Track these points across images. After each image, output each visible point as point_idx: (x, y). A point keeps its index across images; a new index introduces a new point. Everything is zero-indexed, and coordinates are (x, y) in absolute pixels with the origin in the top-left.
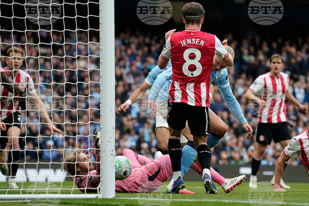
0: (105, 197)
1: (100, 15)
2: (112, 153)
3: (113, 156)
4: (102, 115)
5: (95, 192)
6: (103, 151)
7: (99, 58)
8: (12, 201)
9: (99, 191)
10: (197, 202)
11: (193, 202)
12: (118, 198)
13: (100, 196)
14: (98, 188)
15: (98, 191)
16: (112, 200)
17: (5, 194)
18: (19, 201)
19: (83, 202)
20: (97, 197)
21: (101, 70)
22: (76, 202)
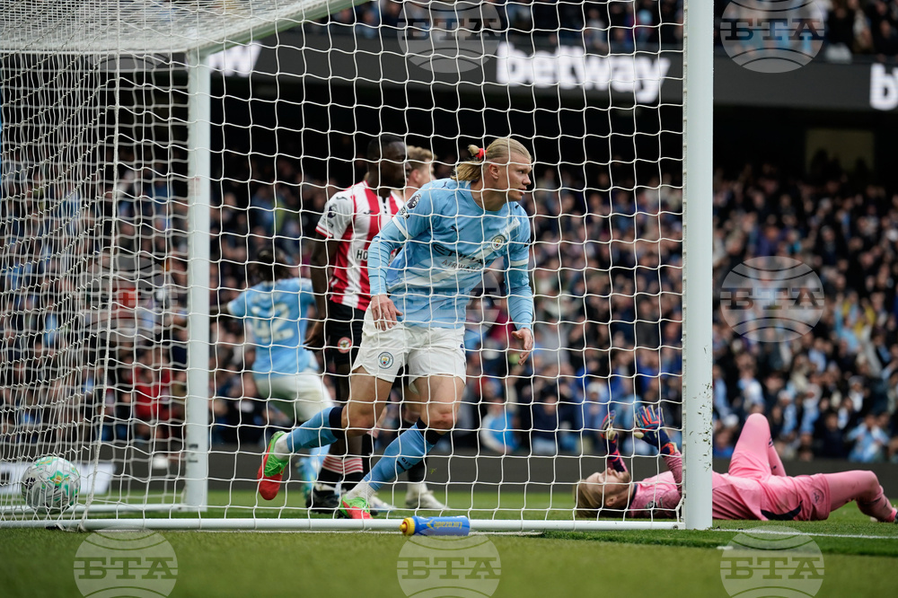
0: (692, 528)
1: (684, 157)
2: (705, 437)
3: (707, 443)
4: (685, 360)
5: (672, 516)
6: (688, 433)
7: (680, 245)
8: (505, 533)
9: (680, 515)
10: (882, 540)
11: (874, 540)
12: (718, 530)
13: (681, 525)
14: (677, 509)
15: (678, 514)
16: (705, 533)
17: (491, 518)
18: (518, 533)
19: (645, 537)
20: (676, 527)
21: (685, 267)
22: (632, 536)
